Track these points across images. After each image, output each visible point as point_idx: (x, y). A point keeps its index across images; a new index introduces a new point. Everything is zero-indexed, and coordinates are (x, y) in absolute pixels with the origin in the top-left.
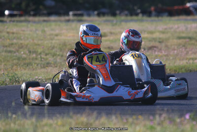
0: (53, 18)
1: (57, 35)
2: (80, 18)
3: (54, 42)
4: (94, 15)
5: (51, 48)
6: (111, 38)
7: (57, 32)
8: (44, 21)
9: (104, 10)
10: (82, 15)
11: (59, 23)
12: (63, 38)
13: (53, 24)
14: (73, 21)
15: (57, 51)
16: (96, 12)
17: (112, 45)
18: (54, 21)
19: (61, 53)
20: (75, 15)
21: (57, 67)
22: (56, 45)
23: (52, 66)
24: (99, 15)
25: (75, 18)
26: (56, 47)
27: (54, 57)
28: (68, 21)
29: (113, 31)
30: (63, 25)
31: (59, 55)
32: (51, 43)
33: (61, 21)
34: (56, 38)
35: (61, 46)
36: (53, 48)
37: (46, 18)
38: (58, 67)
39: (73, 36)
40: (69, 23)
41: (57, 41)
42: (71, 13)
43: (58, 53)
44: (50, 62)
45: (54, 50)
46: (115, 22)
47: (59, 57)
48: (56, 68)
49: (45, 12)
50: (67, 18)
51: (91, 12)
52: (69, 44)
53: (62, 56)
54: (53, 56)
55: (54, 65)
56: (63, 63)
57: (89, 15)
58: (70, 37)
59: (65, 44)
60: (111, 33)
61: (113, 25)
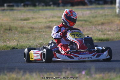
2: (11, 8)
9: (27, 3)
10: (13, 6)
14: (7, 10)
16: (22, 4)
17: (33, 26)
20: (8, 6)
24: (24, 6)
25: (9, 8)
28: (4, 10)
29: (34, 16)
39: (7, 20)
40: (5, 12)
42: (5, 5)
50: (3, 8)
52: (5, 26)
57: (18, 6)
60: (33, 18)
61: (34, 13)
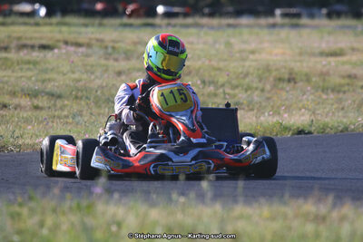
0: (245, 20)
1: (253, 52)
3: (247, 64)
4: (320, 16)
5: (242, 76)
6: (354, 58)
7: (253, 46)
8: (229, 26)
11: (256, 30)
12: (264, 57)
13: (245, 31)
15: (252, 81)
18: (248, 26)
19: (260, 85)
21: (252, 110)
22: (251, 70)
23: (243, 109)
26: (252, 74)
27: (249, 92)
30: (265, 33)
31: (257, 89)
32: (244, 66)
33: (260, 26)
34: (251, 57)
35: (260, 72)
36: (247, 75)
37: (231, 21)
38: (255, 111)
41: (254, 64)
43: (255, 85)
44: (241, 101)
45: (247, 80)
46: (360, 29)
47: (257, 93)
48: (252, 113)
49: (230, 9)
51: (315, 11)
53: (263, 90)
54: (246, 90)
55: (248, 106)
56: (264, 104)
58: (276, 55)
59: (267, 69)
